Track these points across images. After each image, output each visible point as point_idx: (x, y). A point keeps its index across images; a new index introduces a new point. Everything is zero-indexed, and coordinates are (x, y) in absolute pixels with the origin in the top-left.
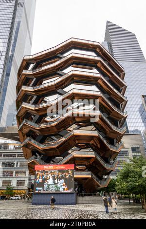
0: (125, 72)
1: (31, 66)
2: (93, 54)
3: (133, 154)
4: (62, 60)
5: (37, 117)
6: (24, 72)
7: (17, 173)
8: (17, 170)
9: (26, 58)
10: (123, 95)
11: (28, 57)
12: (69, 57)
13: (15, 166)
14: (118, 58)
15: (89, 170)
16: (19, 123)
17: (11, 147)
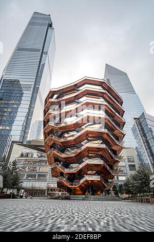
0: (123, 101)
1: (56, 96)
2: (100, 88)
3: (129, 164)
4: (79, 92)
5: (60, 133)
6: (50, 100)
7: (39, 176)
8: (39, 173)
9: (52, 90)
10: (122, 117)
11: (54, 90)
12: (84, 90)
13: (38, 171)
14: (113, 86)
15: (98, 175)
16: (45, 137)
17: (35, 155)
